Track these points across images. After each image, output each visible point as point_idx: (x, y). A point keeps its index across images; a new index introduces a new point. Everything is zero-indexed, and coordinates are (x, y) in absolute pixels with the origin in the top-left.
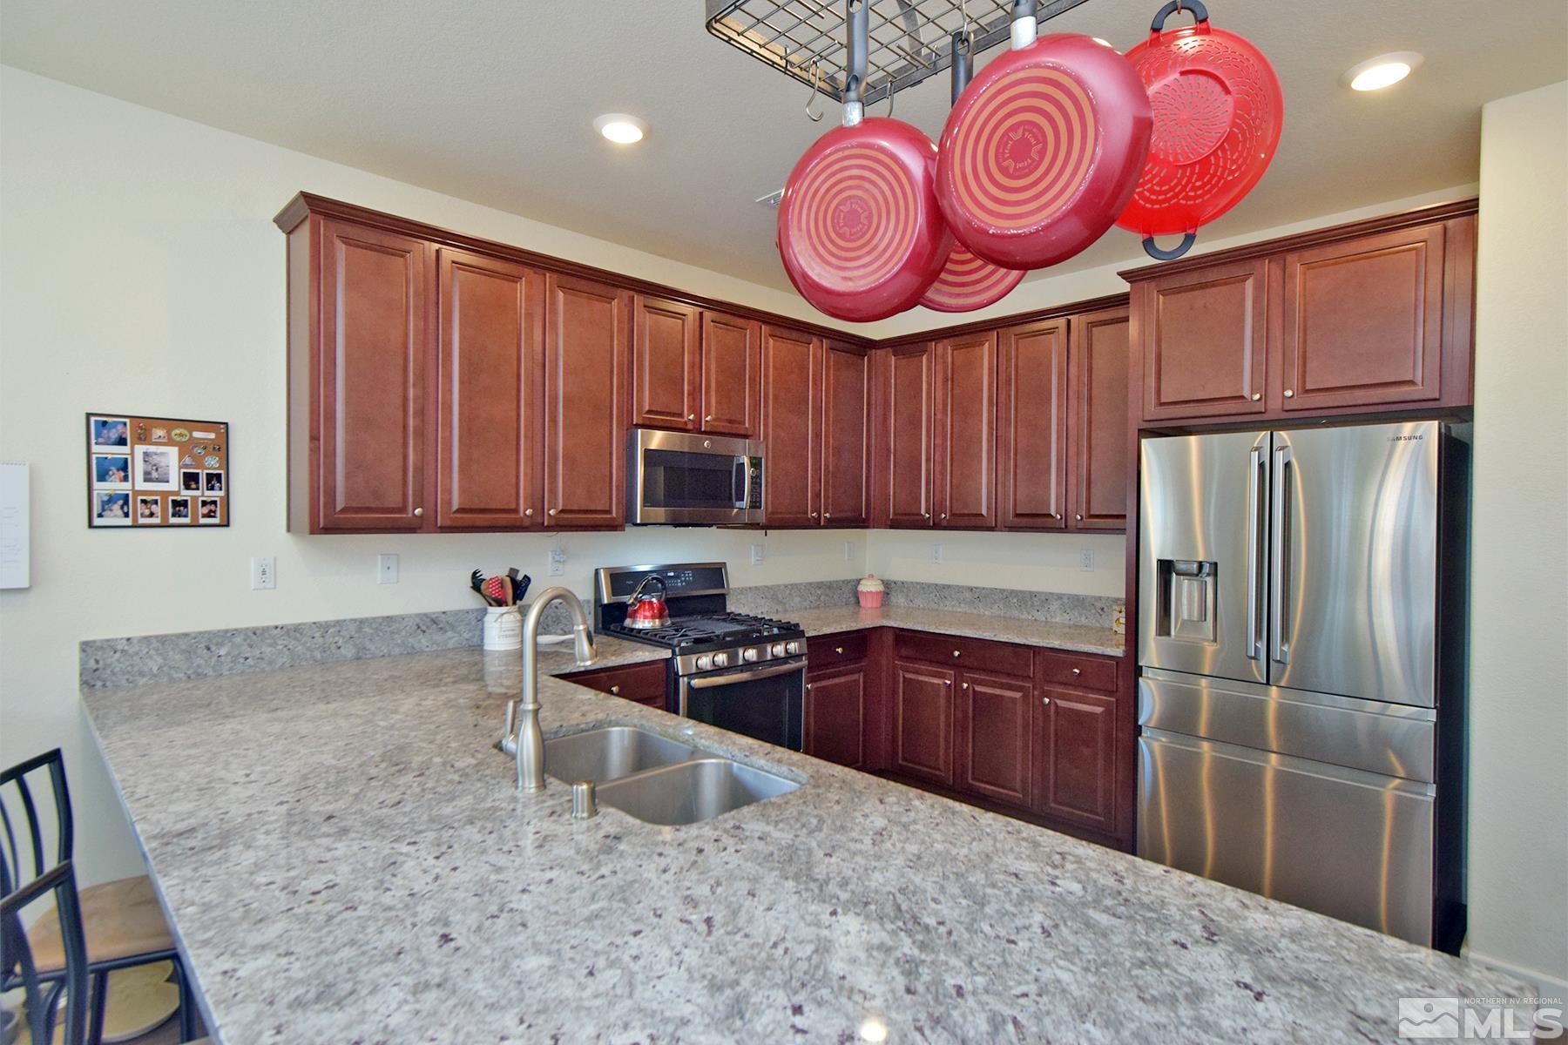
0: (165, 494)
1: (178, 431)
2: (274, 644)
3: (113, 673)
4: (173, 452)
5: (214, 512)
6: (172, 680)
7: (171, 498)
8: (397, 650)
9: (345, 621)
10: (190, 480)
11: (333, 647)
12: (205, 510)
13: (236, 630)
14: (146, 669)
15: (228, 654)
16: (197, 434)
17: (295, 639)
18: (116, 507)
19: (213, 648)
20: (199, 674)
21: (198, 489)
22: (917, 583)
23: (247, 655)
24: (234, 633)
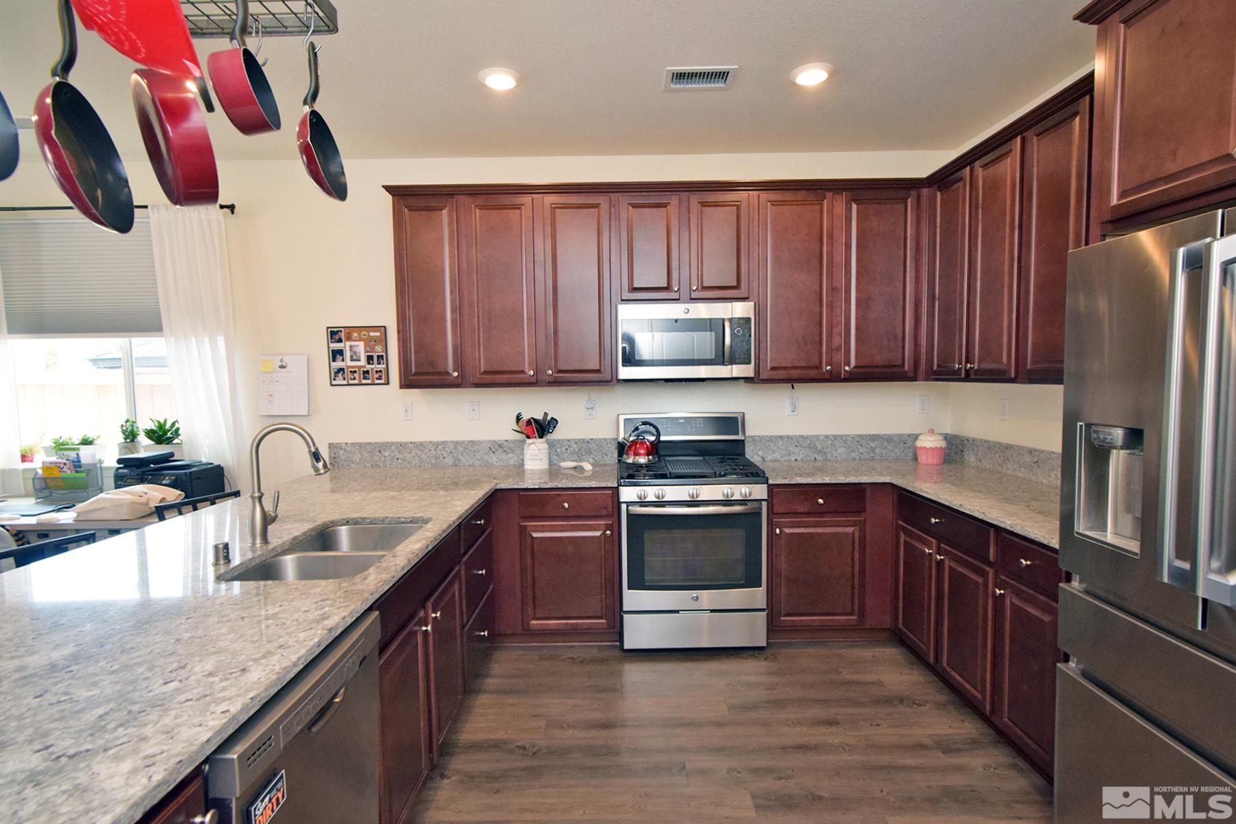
0: (360, 367)
1: (363, 333)
2: (410, 452)
3: (341, 460)
4: (361, 344)
5: (381, 376)
6: (365, 467)
7: (362, 369)
8: (478, 463)
9: (447, 442)
10: (370, 359)
11: (441, 457)
12: (377, 376)
13: (392, 442)
14: (354, 460)
15: (389, 455)
16: (372, 334)
17: (421, 450)
18: (340, 375)
19: (382, 452)
20: (377, 465)
21: (373, 364)
22: (986, 441)
23: (398, 457)
24: (392, 444)
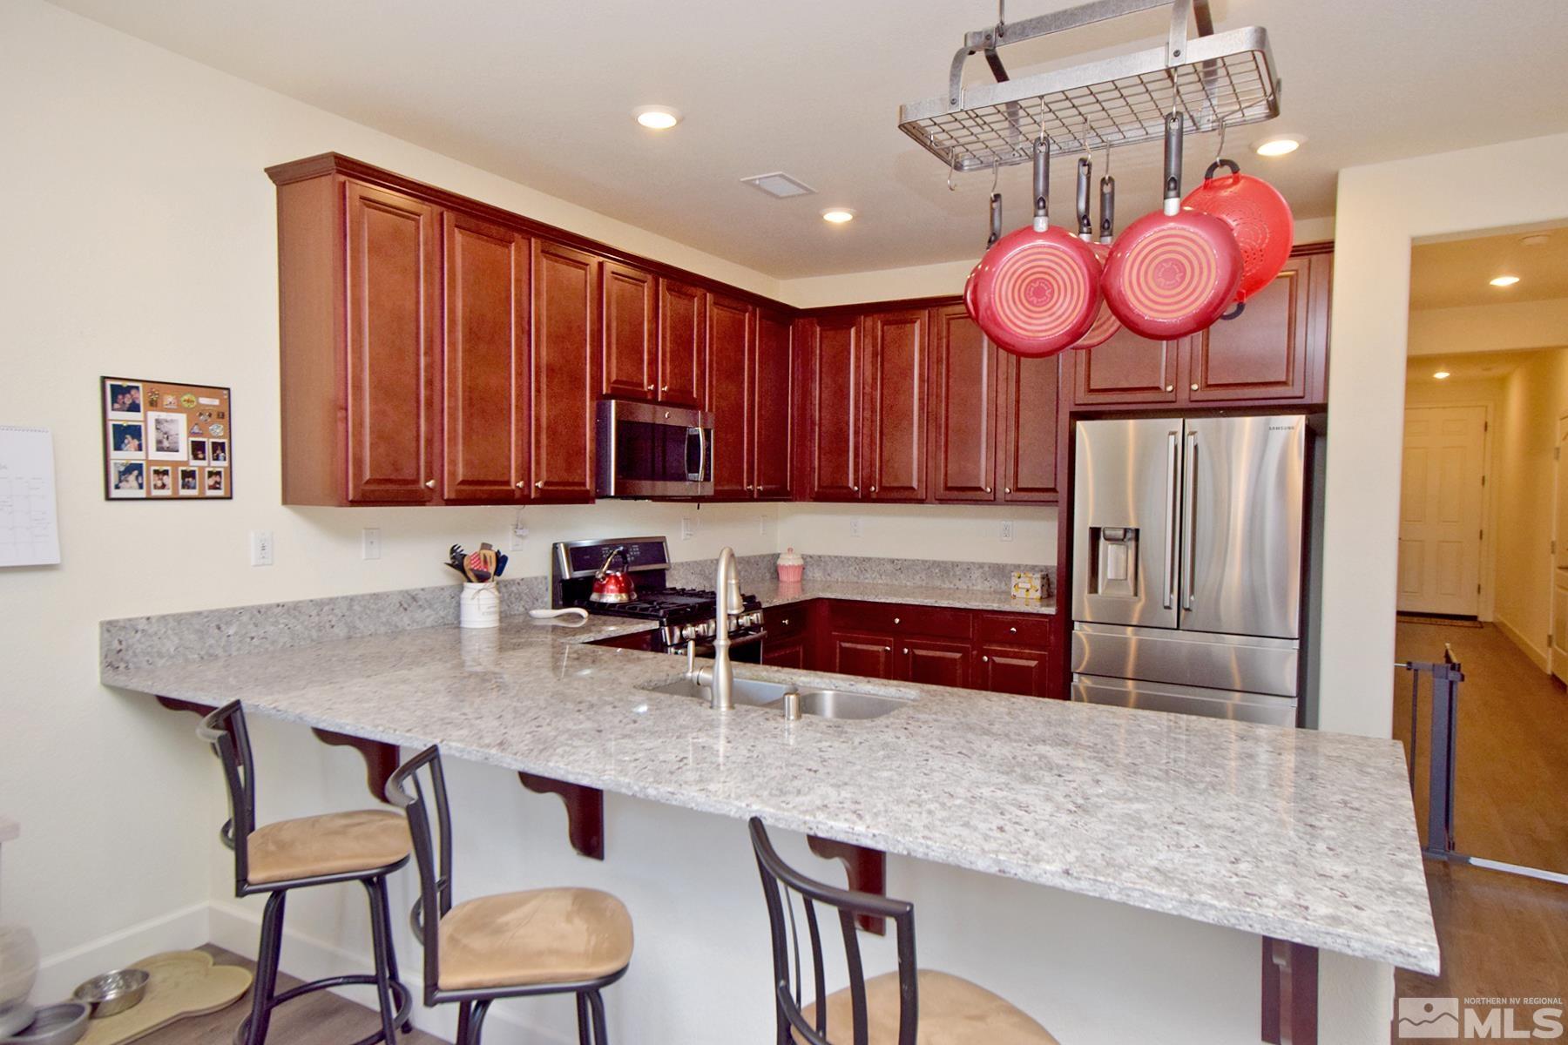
0: (176, 464)
1: (186, 397)
2: (276, 623)
3: (135, 655)
4: (181, 419)
5: (219, 483)
6: (187, 660)
7: (181, 468)
8: (383, 629)
9: (337, 598)
10: (198, 448)
11: (328, 625)
12: (211, 482)
13: (242, 608)
14: (164, 650)
15: (236, 633)
16: (204, 401)
17: (295, 617)
18: (132, 478)
19: (223, 627)
20: (211, 655)
21: (204, 459)
22: (836, 557)
23: (253, 635)
24: (242, 611)
